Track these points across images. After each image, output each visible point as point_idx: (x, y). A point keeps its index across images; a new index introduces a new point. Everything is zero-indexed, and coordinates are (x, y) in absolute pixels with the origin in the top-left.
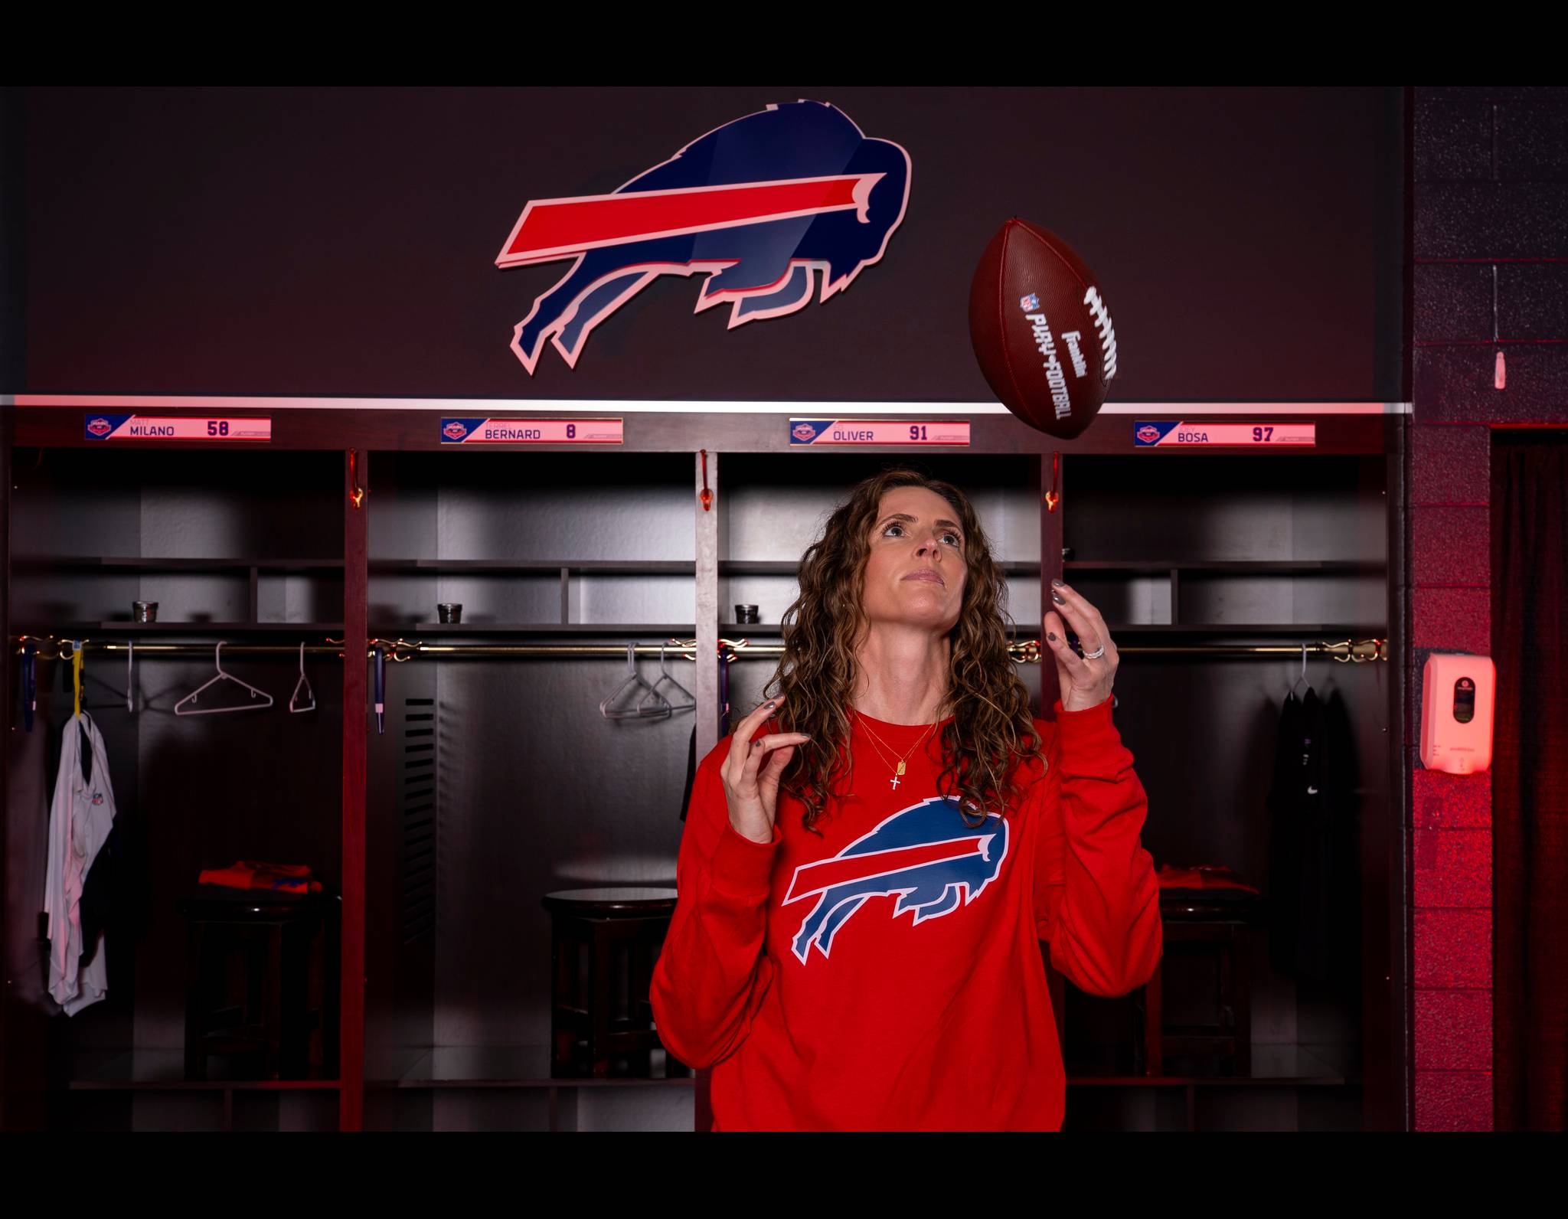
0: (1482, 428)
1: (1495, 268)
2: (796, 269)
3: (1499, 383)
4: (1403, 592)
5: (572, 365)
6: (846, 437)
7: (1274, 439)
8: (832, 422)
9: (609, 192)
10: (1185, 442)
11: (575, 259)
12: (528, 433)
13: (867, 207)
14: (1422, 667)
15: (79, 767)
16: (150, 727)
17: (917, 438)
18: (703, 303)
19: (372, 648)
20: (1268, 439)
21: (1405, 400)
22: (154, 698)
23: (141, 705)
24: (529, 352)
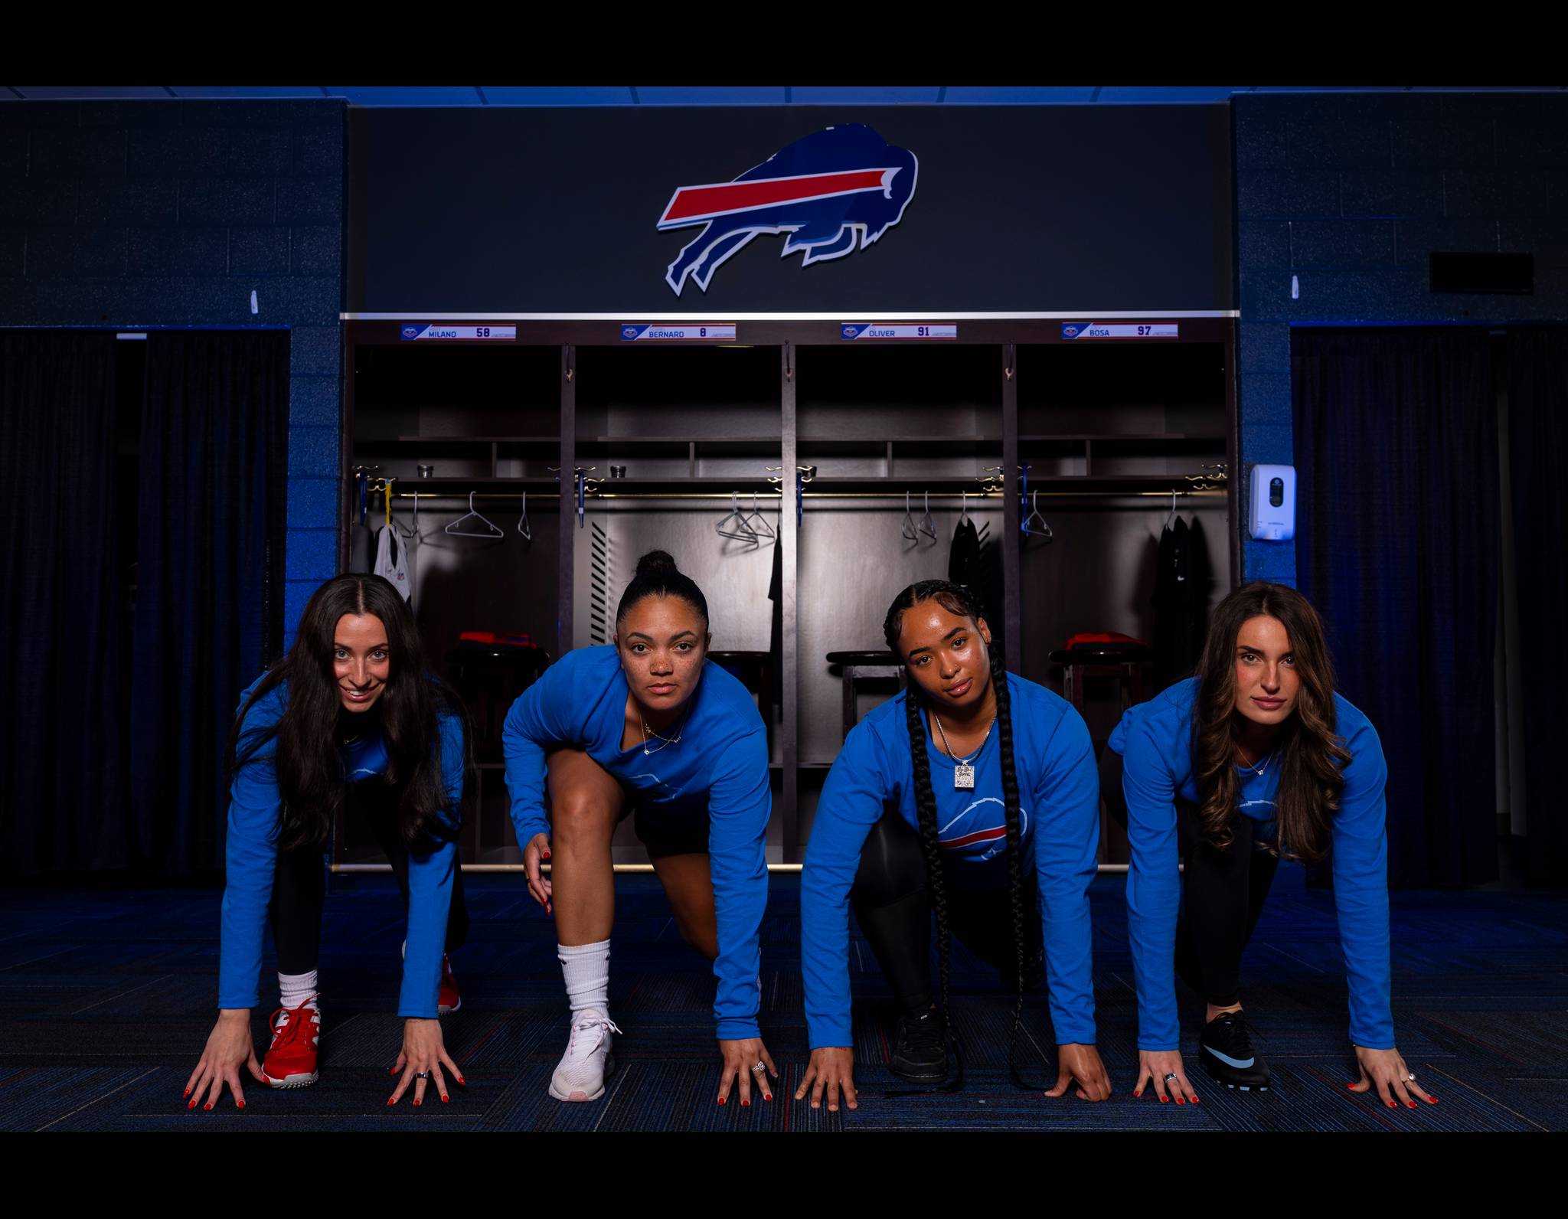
0: (1284, 324)
1: (1290, 223)
2: (845, 228)
3: (1295, 296)
4: (1236, 431)
5: (704, 290)
6: (877, 334)
7: (1151, 334)
8: (868, 325)
9: (729, 182)
10: (1095, 336)
11: (705, 225)
12: (676, 334)
13: (890, 189)
14: (1249, 473)
15: (389, 556)
16: (424, 556)
17: (922, 334)
18: (787, 250)
19: (576, 473)
20: (1147, 334)
21: (1235, 308)
22: (427, 536)
23: (418, 541)
24: (677, 282)
